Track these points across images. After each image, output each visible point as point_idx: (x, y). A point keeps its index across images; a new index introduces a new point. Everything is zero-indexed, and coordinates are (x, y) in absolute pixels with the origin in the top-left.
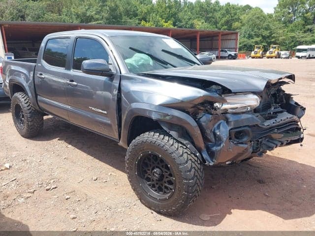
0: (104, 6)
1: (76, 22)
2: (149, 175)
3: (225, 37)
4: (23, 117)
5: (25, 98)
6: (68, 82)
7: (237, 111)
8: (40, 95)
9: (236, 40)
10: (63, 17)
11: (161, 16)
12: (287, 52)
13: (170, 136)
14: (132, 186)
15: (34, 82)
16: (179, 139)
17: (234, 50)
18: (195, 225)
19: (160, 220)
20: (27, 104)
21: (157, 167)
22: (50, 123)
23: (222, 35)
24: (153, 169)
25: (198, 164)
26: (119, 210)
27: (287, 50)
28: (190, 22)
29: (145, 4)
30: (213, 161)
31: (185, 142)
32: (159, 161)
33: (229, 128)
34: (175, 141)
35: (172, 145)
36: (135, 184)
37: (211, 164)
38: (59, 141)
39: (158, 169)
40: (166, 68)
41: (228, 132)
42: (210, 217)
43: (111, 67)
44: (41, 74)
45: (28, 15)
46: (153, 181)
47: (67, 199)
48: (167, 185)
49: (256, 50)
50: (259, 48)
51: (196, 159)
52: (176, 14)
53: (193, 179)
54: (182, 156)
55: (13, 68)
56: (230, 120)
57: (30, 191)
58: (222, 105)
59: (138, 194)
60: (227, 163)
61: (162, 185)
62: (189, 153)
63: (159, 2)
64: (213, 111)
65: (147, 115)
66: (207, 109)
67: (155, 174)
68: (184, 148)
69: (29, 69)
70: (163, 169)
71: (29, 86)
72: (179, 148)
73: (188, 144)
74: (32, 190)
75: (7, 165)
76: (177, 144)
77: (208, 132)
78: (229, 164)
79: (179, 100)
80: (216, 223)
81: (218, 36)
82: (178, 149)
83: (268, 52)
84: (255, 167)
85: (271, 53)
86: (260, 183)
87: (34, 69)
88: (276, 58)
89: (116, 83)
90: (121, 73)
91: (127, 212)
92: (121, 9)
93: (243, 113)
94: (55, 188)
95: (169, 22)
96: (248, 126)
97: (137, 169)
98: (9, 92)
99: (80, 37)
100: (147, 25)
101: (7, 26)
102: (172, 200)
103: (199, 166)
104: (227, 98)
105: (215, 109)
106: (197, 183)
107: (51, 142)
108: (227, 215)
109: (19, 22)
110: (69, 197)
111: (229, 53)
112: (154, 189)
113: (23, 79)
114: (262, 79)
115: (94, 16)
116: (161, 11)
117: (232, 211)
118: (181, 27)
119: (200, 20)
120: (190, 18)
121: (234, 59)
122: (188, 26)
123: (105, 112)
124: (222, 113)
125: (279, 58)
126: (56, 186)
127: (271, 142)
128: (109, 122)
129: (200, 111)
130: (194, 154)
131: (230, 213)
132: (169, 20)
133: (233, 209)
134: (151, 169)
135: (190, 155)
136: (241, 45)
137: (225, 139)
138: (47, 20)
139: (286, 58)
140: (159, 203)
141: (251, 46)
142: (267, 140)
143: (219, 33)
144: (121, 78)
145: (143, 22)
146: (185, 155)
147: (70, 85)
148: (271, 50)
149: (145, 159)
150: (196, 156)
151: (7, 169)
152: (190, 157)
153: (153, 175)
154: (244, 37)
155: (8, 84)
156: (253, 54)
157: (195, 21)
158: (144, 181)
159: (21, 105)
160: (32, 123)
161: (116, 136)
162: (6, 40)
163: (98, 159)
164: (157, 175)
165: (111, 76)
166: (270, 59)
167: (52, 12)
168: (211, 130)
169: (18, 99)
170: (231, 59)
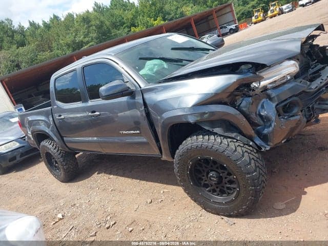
0: (89, 27)
1: (69, 52)
2: (206, 181)
3: (220, 13)
4: (56, 163)
5: (52, 143)
6: (90, 114)
7: (278, 83)
8: (65, 137)
9: (232, 11)
10: (56, 52)
11: (149, 16)
12: (289, 4)
13: (215, 134)
14: (191, 197)
15: (56, 126)
16: (226, 134)
17: (234, 22)
18: (273, 217)
19: (234, 224)
20: (57, 149)
21: (212, 171)
22: (83, 160)
23: (216, 12)
24: (208, 173)
25: (255, 153)
26: (187, 226)
27: (288, 3)
28: (179, 12)
29: (128, 10)
30: (268, 145)
31: (233, 135)
32: (211, 163)
33: (274, 105)
34: (222, 138)
35: (221, 143)
36: (194, 195)
37: (268, 149)
38: (99, 175)
39: (213, 172)
40: (184, 66)
41: (275, 109)
42: (285, 204)
43: (128, 85)
44: (60, 116)
45: (22, 62)
46: (212, 186)
47: (131, 232)
48: (228, 185)
49: (256, 14)
50: (258, 11)
51: (251, 148)
52: (162, 8)
53: (255, 171)
54: (236, 150)
55: (30, 118)
56: (272, 96)
57: (92, 234)
58: (260, 84)
59: (200, 204)
60: (283, 142)
61: (223, 187)
62: (242, 145)
63: (142, 3)
64: (251, 93)
65: (184, 120)
66: (244, 92)
67: (212, 178)
68: (234, 142)
69: (46, 114)
70: (218, 170)
71: (52, 131)
72: (230, 144)
73: (237, 136)
74: (94, 233)
75: (60, 216)
76: (225, 140)
77: (253, 116)
78: (285, 142)
79: (212, 94)
80: (294, 208)
81: (212, 15)
82: (228, 145)
83: (269, 12)
84: (309, 135)
85: (272, 11)
86: (322, 150)
87: (52, 113)
88: (279, 15)
89: (139, 99)
90: (140, 88)
91: (196, 226)
92: (108, 23)
93: (284, 84)
94: (115, 224)
95: (159, 19)
96: (294, 96)
97: (191, 179)
98: (35, 143)
99: (86, 66)
100: (137, 30)
101: (7, 79)
102: (239, 199)
103: (257, 155)
104: (261, 74)
105: (253, 90)
106: (262, 174)
107: (92, 178)
108: (303, 196)
109: (16, 72)
110: (132, 229)
111: (229, 27)
112: (215, 193)
113: (43, 126)
114: (294, 40)
115: (84, 41)
116: (147, 11)
117: (306, 190)
118: (171, 19)
119: (188, 6)
120: (178, 8)
121: (237, 32)
122: (177, 16)
123: (138, 132)
124: (262, 92)
125: (282, 13)
126: (114, 222)
127: (323, 104)
128: (145, 140)
129: (237, 98)
130: (247, 144)
131: (305, 193)
132: (157, 17)
133: (306, 187)
134: (205, 174)
135: (243, 147)
136: (238, 16)
137: (274, 118)
138: (41, 61)
139: (289, 11)
140: (226, 206)
141: (249, 12)
142: (317, 103)
143: (212, 11)
144: (143, 92)
145: (133, 29)
146: (239, 149)
147: (93, 116)
148: (272, 8)
149: (196, 166)
150: (250, 146)
151: (61, 219)
152: (244, 150)
153: (210, 179)
154: (239, 5)
155: (31, 136)
156: (254, 19)
157: (184, 9)
158: (203, 189)
159: (50, 152)
160: (67, 166)
161: (157, 152)
162: (11, 93)
163: (144, 180)
164: (215, 179)
165: (131, 94)
166: (273, 18)
167: (44, 51)
168: (256, 113)
169: (46, 147)
170: (233, 33)
